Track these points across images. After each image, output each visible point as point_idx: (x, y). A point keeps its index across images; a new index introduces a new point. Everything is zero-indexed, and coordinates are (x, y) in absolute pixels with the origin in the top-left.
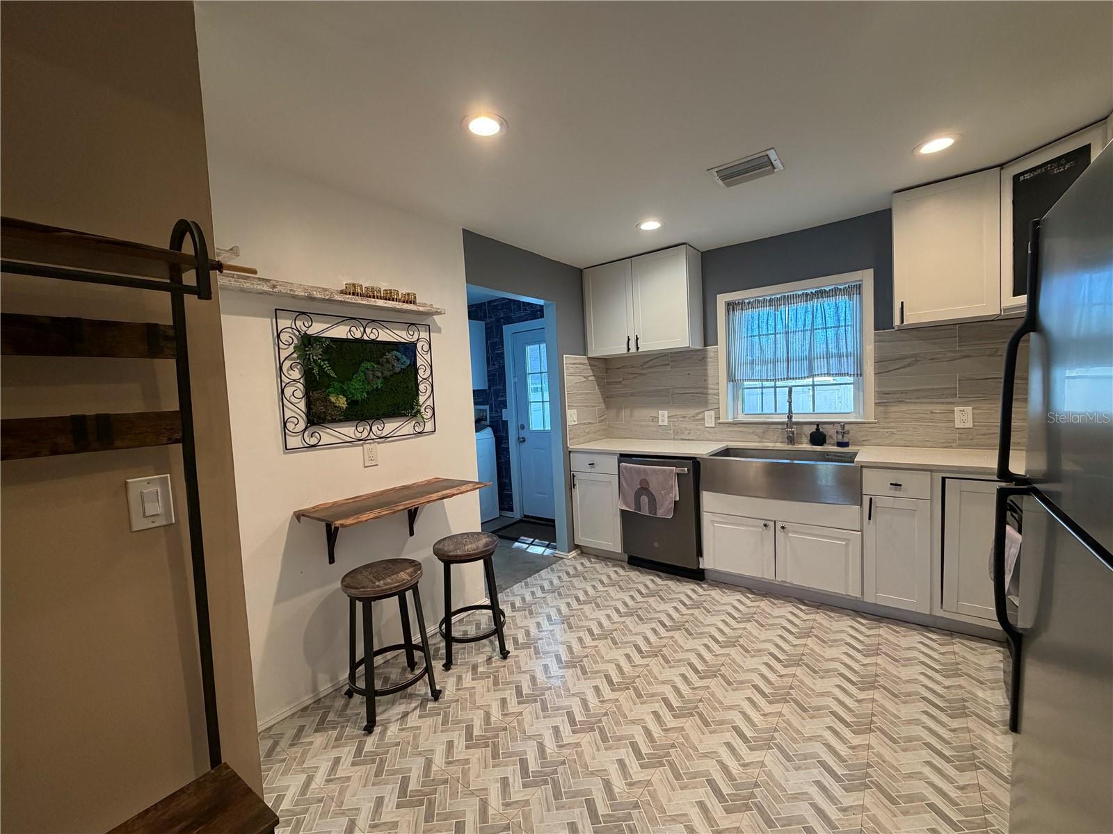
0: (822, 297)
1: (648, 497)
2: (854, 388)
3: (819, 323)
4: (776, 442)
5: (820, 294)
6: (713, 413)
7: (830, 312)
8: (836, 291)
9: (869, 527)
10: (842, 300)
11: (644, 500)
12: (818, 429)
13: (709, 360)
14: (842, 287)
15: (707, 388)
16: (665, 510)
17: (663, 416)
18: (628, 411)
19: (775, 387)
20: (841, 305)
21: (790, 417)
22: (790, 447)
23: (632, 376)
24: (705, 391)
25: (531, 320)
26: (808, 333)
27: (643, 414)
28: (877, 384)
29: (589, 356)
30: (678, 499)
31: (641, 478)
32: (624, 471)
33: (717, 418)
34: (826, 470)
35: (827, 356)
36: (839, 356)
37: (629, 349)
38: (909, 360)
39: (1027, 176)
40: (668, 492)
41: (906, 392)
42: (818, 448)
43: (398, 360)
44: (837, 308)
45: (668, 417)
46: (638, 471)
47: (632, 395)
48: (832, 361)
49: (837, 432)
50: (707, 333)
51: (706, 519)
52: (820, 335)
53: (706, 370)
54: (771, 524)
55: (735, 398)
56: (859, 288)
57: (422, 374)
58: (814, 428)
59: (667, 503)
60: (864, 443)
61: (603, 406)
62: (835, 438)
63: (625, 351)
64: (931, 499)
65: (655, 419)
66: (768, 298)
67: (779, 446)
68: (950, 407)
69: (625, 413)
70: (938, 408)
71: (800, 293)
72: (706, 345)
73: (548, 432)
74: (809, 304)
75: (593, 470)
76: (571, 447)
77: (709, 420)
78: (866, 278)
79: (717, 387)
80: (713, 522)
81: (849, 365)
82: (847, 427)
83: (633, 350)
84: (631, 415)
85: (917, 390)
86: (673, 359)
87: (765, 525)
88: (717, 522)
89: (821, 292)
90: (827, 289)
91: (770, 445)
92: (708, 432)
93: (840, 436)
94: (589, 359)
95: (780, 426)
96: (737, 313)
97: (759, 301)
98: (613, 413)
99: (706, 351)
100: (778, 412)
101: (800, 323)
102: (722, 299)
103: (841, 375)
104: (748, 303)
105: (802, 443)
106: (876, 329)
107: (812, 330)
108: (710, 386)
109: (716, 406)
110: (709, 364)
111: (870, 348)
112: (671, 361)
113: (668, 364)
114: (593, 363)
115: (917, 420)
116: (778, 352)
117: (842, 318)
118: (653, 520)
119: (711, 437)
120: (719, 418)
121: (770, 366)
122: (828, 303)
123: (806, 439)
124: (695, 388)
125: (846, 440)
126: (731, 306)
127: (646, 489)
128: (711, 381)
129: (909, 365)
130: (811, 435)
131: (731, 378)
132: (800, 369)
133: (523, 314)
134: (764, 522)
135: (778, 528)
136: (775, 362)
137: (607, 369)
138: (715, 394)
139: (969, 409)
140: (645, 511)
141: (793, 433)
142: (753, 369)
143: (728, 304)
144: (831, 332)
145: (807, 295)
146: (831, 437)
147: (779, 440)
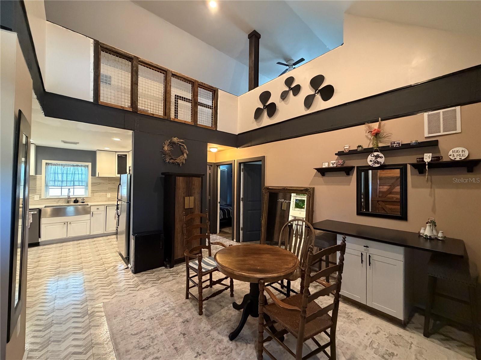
2: (85, 189)
3: (76, 172)
5: (78, 166)
6: (38, 196)
7: (80, 170)
8: (82, 166)
9: (92, 218)
10: (83, 168)
12: (76, 199)
13: (37, 179)
19: (61, 188)
21: (68, 196)
22: (68, 204)
24: (35, 189)
26: (73, 175)
28: (92, 188)
33: (40, 197)
35: (79, 181)
36: (82, 181)
38: (98, 184)
39: (119, 155)
41: (97, 190)
42: (76, 204)
44: (82, 170)
48: (80, 182)
50: (37, 171)
52: (77, 175)
53: (36, 182)
54: (66, 223)
55: (47, 191)
56: (88, 166)
58: (75, 199)
60: (90, 202)
64: (104, 211)
66: (60, 164)
67: (62, 204)
68: (106, 193)
70: (104, 194)
71: (72, 164)
72: (36, 174)
74: (74, 167)
77: (37, 199)
78: (90, 164)
79: (41, 188)
81: (84, 184)
82: (84, 198)
85: (100, 190)
87: (64, 224)
88: (46, 226)
89: (78, 165)
90: (79, 165)
91: (59, 204)
92: (36, 202)
93: (82, 200)
95: (65, 199)
96: (50, 166)
97: (58, 164)
99: (36, 176)
100: (62, 195)
101: (71, 172)
102: (44, 162)
103: (82, 186)
104: (54, 164)
106: (92, 176)
108: (37, 187)
109: (40, 193)
111: (90, 180)
115: (100, 196)
116: (63, 179)
117: (83, 172)
119: (40, 203)
120: (41, 197)
121: (61, 183)
122: (80, 168)
123: (72, 202)
125: (84, 201)
128: (38, 185)
130: (74, 201)
131: (46, 185)
132: (70, 184)
135: (68, 223)
136: (62, 181)
138: (39, 190)
139: (110, 194)
141: (69, 200)
142: (55, 183)
143: (46, 163)
144: (80, 175)
145: (73, 165)
146: (80, 201)
147: (64, 203)
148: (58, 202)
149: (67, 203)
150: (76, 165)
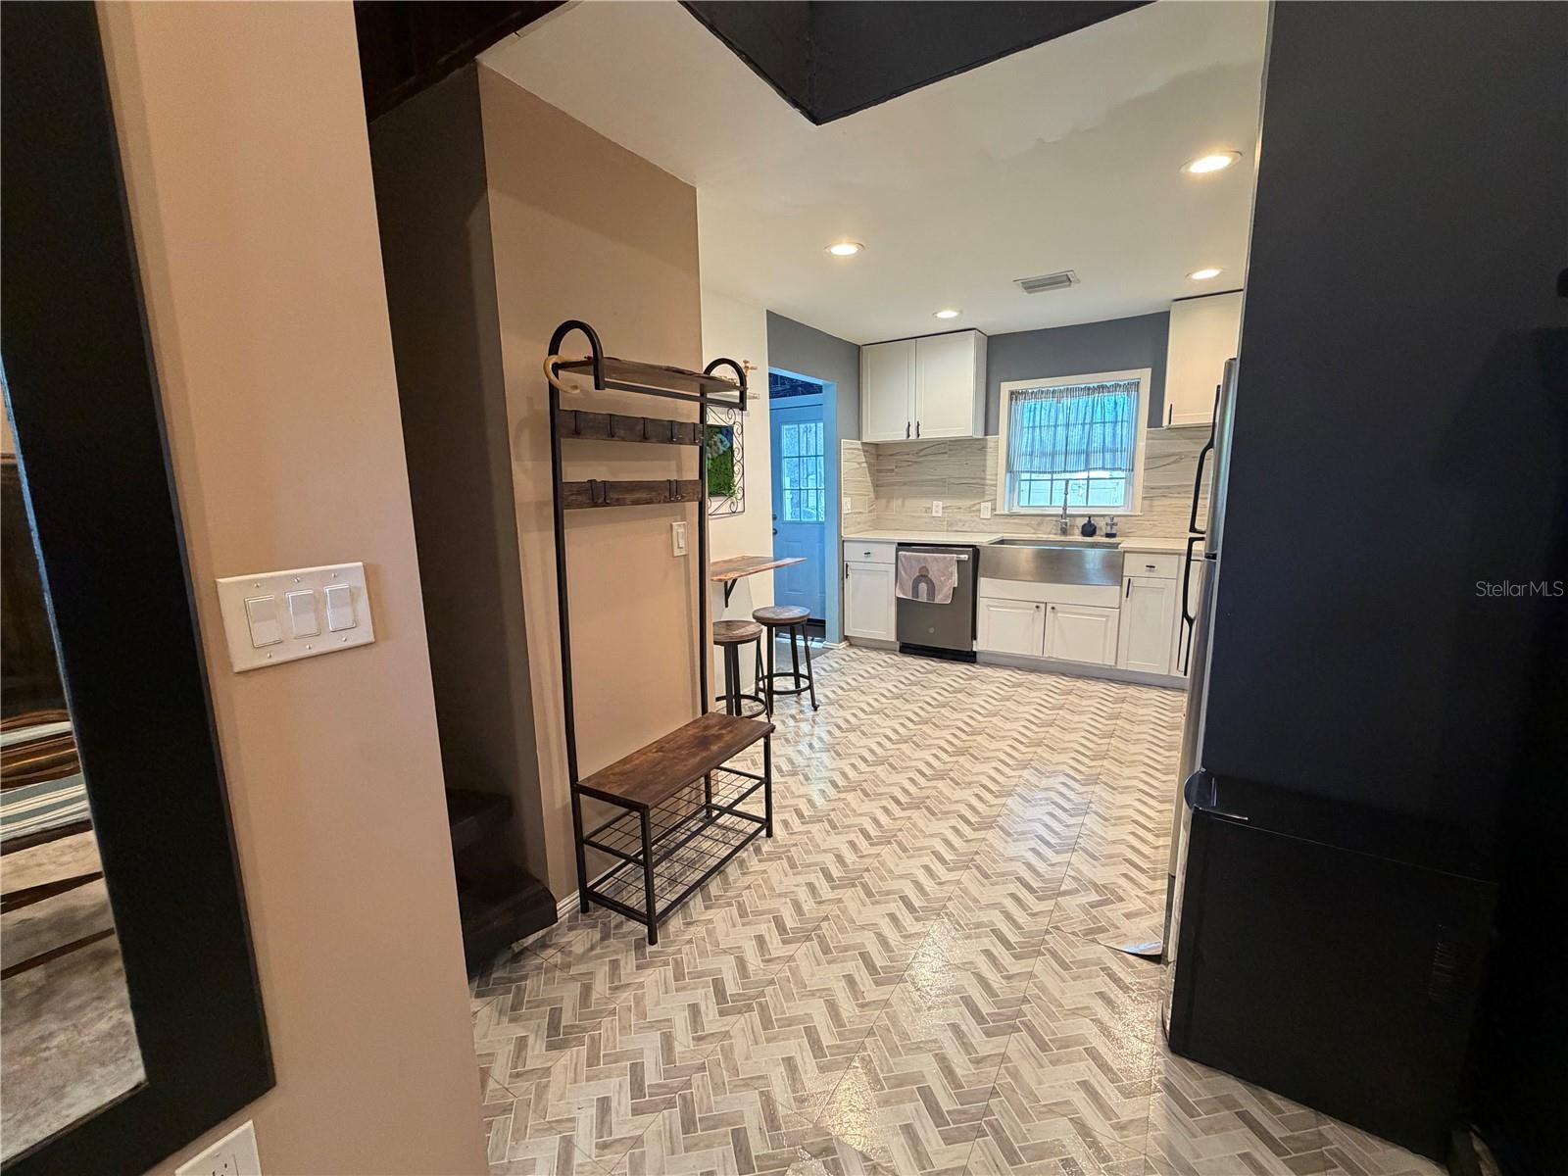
0: (1103, 392)
1: (927, 583)
2: (1126, 483)
3: (1098, 417)
4: (1050, 534)
5: (1102, 388)
6: (989, 504)
7: (1109, 407)
8: (1116, 387)
9: (1127, 604)
10: (1121, 396)
11: (923, 586)
12: (1089, 521)
13: (990, 449)
14: (1122, 383)
15: (984, 479)
16: (943, 596)
17: (938, 507)
18: (899, 502)
19: (1052, 480)
20: (1120, 401)
21: (1065, 509)
22: (1063, 538)
23: (907, 464)
24: (982, 482)
25: (790, 396)
26: (1087, 427)
27: (916, 505)
28: (1147, 479)
29: (864, 441)
30: (956, 585)
31: (920, 566)
32: (903, 559)
33: (994, 509)
34: (1093, 558)
35: (1103, 451)
36: (1114, 451)
37: (909, 436)
38: (1174, 458)
40: (947, 578)
41: (1168, 487)
42: (1089, 539)
43: (722, 442)
44: (1116, 403)
45: (943, 508)
46: (918, 560)
47: (905, 484)
48: (1107, 456)
49: (1107, 524)
50: (989, 424)
51: (982, 604)
52: (1098, 428)
53: (985, 460)
54: (1042, 606)
55: (1012, 490)
56: (1138, 384)
57: (737, 456)
58: (1086, 520)
59: (946, 589)
60: (1130, 535)
61: (872, 495)
62: (1104, 529)
63: (904, 437)
64: (1177, 579)
65: (928, 510)
66: (1052, 389)
67: (1052, 537)
69: (896, 503)
71: (1083, 386)
72: (986, 434)
73: (822, 523)
74: (1091, 397)
75: (869, 560)
76: (845, 535)
77: (986, 513)
78: (1145, 375)
79: (994, 478)
80: (988, 606)
81: (1122, 460)
82: (1115, 520)
83: (913, 436)
84: (903, 506)
85: (1180, 486)
86: (951, 447)
87: (1037, 607)
88: (992, 606)
89: (1103, 387)
90: (1108, 384)
91: (1045, 537)
92: (983, 524)
93: (1109, 528)
94: (863, 444)
95: (1054, 519)
96: (1020, 402)
97: (1042, 392)
98: (883, 502)
99: (986, 440)
100: (1053, 504)
101: (1081, 417)
102: (1006, 387)
103: (1114, 469)
104: (1032, 393)
105: (1073, 535)
106: (1149, 426)
107: (1092, 423)
108: (988, 477)
109: (992, 497)
110: (988, 454)
111: (1142, 444)
112: (950, 450)
113: (945, 453)
114: (866, 448)
115: (1175, 513)
116: (1057, 445)
117: (1120, 414)
118: (930, 606)
119: (985, 528)
121: (1049, 459)
122: (1108, 398)
123: (1077, 531)
124: (973, 478)
125: (1114, 532)
126: (1014, 395)
127: (926, 576)
128: (989, 470)
129: (1174, 462)
130: (1084, 526)
131: (1010, 469)
132: (1077, 463)
133: (780, 389)
134: (1035, 604)
135: (1049, 608)
136: (1053, 454)
137: (878, 456)
138: (992, 485)
140: (923, 598)
141: (1066, 523)
142: (1031, 461)
143: (1012, 393)
144: (1109, 428)
145: (1089, 389)
146: (1101, 529)
147: (1053, 531)
148: (1036, 529)
149: (1061, 535)
150: (1096, 385)
